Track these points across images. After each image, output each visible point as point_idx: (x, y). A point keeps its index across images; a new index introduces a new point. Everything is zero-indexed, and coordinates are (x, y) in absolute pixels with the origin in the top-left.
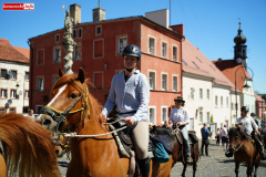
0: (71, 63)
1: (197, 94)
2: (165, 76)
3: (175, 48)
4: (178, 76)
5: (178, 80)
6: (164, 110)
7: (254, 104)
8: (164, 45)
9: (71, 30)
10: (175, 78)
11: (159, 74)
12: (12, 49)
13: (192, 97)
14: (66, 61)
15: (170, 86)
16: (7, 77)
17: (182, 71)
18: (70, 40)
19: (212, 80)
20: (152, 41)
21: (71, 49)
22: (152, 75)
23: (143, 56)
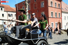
2: (56, 13)
3: (59, 4)
4: (60, 13)
6: (56, 23)
8: (56, 3)
9: (27, 1)
10: (59, 14)
11: (54, 12)
12: (11, 8)
13: (65, 19)
14: (26, 10)
15: (58, 16)
16: (10, 16)
17: (62, 11)
18: (27, 3)
20: (52, 2)
21: (27, 6)
22: (52, 13)
23: (49, 7)
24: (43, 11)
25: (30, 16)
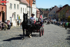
1: (13, 6)
7: (36, 12)
19: (19, 0)
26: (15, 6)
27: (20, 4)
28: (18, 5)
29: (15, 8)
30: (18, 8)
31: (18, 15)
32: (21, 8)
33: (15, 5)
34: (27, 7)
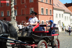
0: (13, 5)
1: (58, 16)
2: (47, 10)
4: (51, 9)
5: (52, 11)
6: (47, 22)
10: (51, 10)
11: (45, 9)
14: (12, 5)
15: (49, 13)
17: (53, 8)
19: (64, 11)
22: (42, 9)
23: (39, 2)
24: (32, 7)
25: (16, 13)
26: (60, 16)
27: (64, 13)
28: (62, 14)
29: (60, 17)
30: (62, 17)
31: (62, 23)
32: (65, 17)
33: (60, 14)
34: (70, 15)
